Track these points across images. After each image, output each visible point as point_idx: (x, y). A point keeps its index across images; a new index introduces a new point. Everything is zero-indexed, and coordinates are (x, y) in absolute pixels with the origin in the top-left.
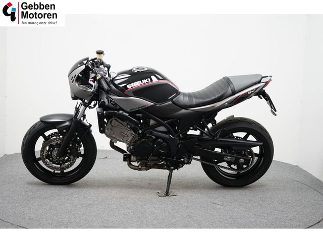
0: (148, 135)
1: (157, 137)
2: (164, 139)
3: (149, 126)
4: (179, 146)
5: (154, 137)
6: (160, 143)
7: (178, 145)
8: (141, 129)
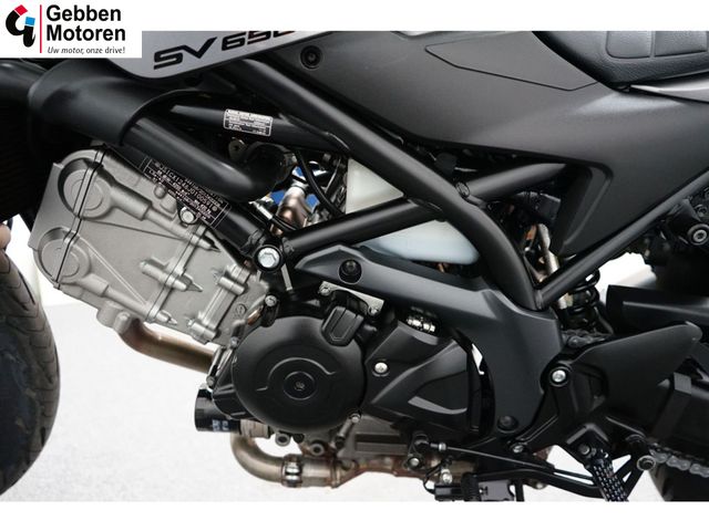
0: (327, 288)
1: (399, 307)
2: (450, 324)
3: (338, 216)
4: (559, 375)
5: (375, 304)
6: (416, 353)
7: (554, 365)
8: (273, 242)
